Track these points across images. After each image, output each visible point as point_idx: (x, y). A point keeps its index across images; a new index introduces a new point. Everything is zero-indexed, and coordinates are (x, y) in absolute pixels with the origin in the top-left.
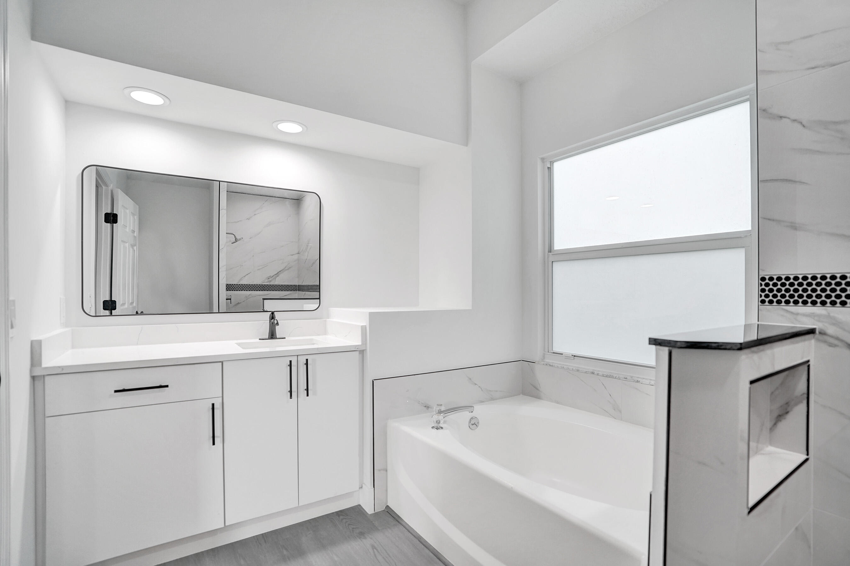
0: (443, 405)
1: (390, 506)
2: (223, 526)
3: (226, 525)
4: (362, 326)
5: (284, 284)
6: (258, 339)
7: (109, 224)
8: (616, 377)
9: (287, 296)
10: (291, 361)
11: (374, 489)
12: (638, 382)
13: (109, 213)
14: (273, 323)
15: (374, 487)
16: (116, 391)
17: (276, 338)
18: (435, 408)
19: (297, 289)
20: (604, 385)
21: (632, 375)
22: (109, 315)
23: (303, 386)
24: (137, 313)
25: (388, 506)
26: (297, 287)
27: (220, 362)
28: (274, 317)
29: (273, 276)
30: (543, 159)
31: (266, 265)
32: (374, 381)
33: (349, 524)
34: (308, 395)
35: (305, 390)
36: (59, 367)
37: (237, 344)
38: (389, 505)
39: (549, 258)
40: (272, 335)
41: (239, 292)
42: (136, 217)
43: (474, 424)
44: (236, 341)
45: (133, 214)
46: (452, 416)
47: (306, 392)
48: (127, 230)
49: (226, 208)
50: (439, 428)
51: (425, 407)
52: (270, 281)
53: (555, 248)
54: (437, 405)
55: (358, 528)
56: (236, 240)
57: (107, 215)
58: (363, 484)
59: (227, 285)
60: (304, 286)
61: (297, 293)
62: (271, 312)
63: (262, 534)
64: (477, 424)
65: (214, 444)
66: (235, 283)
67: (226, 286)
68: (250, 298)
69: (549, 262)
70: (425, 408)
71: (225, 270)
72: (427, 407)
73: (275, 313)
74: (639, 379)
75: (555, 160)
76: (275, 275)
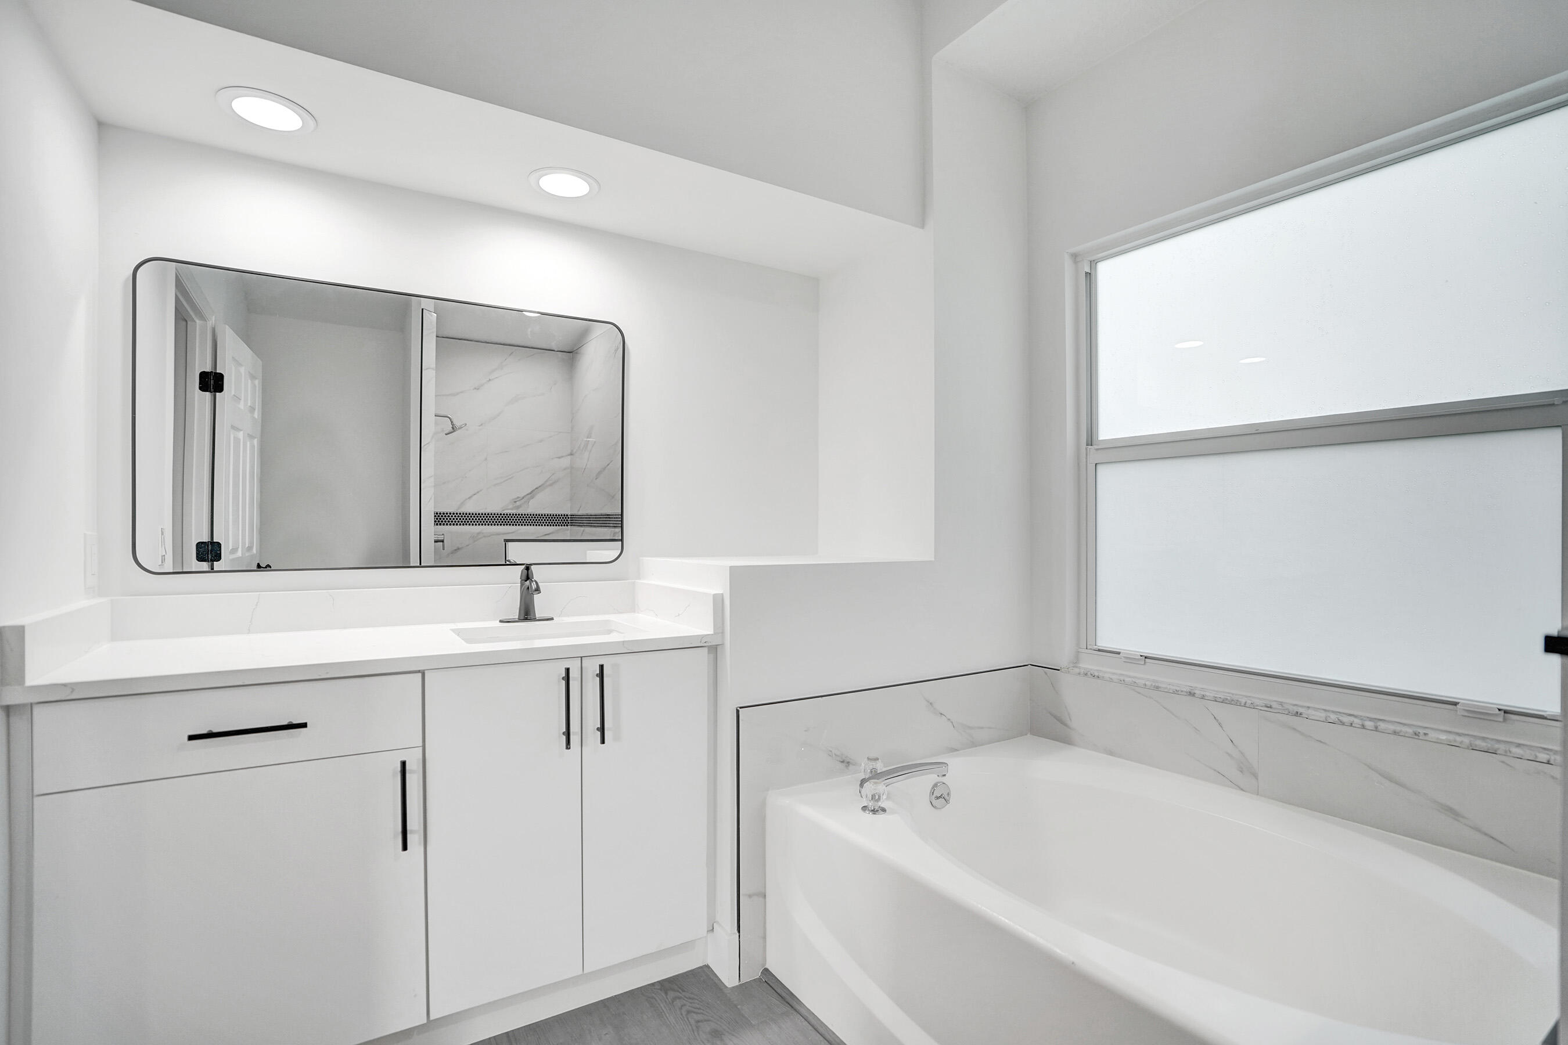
0: (879, 760)
1: (770, 970)
2: (425, 1021)
3: (432, 1018)
4: (715, 596)
5: (543, 512)
6: (498, 621)
7: (208, 393)
8: (1246, 703)
9: (551, 535)
10: (568, 670)
11: (738, 934)
12: (1297, 714)
13: (208, 372)
14: (528, 588)
15: (739, 932)
16: (191, 738)
17: (535, 620)
18: (863, 765)
19: (568, 523)
20: (1217, 720)
21: (1280, 700)
22: (208, 570)
23: (593, 720)
24: (259, 566)
25: (766, 970)
26: (568, 518)
27: (419, 671)
28: (530, 576)
29: (523, 498)
30: (1075, 257)
31: (510, 477)
32: (740, 710)
33: (689, 1012)
34: (603, 742)
35: (598, 729)
36: (65, 685)
37: (453, 630)
38: (768, 968)
39: (1088, 456)
40: (527, 614)
41: (458, 527)
42: (257, 382)
43: (940, 797)
44: (453, 626)
45: (253, 377)
46: (902, 785)
47: (599, 733)
48: (241, 406)
49: (435, 366)
50: (877, 811)
51: (843, 762)
52: (518, 507)
53: (1101, 438)
54: (868, 759)
55: (709, 1021)
56: (454, 429)
57: (204, 376)
58: (715, 924)
59: (437, 513)
60: (581, 517)
61: (568, 530)
62: (523, 566)
63: (507, 1033)
64: (946, 797)
65: (405, 848)
66: (452, 511)
67: (435, 516)
68: (481, 538)
69: (1088, 464)
70: (842, 766)
71: (433, 484)
72: (846, 763)
73: (533, 567)
74: (1301, 710)
75: (1099, 259)
76: (528, 494)
